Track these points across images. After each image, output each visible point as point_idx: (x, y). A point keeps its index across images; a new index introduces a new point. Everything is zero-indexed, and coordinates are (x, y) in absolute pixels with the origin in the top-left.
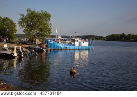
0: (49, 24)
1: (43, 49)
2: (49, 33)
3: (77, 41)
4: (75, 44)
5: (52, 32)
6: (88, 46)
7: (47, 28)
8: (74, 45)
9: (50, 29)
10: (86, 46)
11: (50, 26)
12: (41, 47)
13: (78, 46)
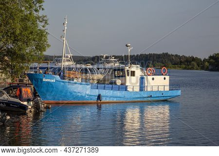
0: (38, 18)
1: (25, 103)
2: (40, 47)
3: (133, 74)
4: (127, 84)
5: (48, 46)
6: (167, 88)
7: (31, 33)
8: (124, 87)
9: (41, 35)
10: (161, 89)
11: (43, 24)
12: (16, 97)
13: (137, 89)
